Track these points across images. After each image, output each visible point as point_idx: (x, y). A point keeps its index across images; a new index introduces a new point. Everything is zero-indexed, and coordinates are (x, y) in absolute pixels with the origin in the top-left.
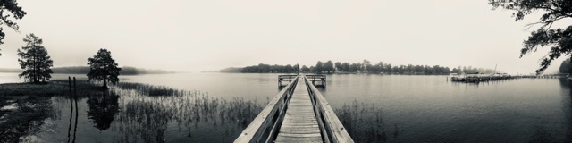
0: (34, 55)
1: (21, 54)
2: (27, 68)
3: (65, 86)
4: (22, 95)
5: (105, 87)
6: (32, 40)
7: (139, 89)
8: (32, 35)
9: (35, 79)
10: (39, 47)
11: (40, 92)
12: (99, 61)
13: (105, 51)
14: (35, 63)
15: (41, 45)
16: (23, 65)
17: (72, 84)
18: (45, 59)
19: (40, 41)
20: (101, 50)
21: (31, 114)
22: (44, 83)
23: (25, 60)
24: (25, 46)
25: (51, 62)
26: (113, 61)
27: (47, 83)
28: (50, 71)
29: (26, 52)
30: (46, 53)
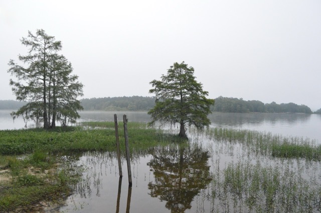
0: (44, 73)
1: (18, 70)
2: (29, 98)
3: (106, 133)
4: (20, 153)
5: (182, 136)
6: (41, 41)
7: (249, 142)
8: (40, 33)
9: (45, 120)
10: (54, 57)
11: (55, 148)
12: (170, 87)
13: (184, 66)
14: (45, 89)
15: (59, 53)
16: (22, 92)
17: (121, 129)
18: (66, 80)
19: (57, 45)
20: (177, 65)
21: (38, 189)
22: (64, 128)
23: (25, 83)
24: (26, 55)
25: (78, 86)
26: (198, 87)
27: (70, 129)
28: (77, 105)
29: (26, 65)
30: (68, 70)
